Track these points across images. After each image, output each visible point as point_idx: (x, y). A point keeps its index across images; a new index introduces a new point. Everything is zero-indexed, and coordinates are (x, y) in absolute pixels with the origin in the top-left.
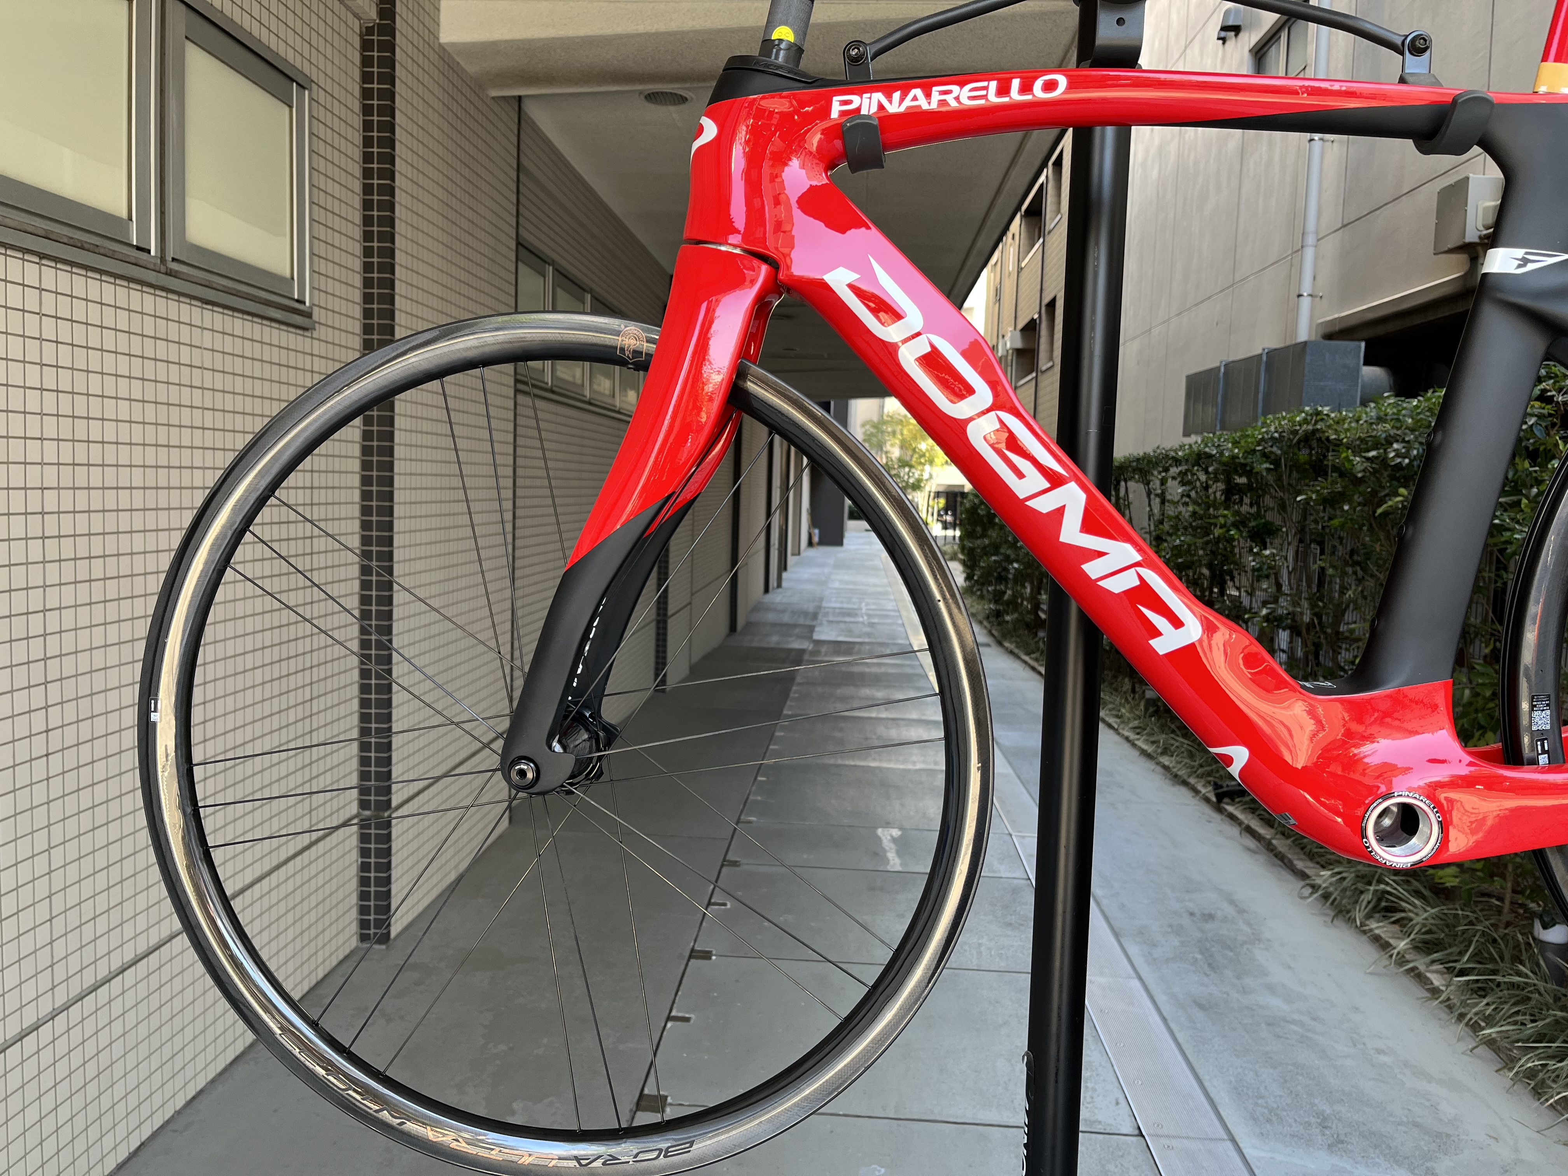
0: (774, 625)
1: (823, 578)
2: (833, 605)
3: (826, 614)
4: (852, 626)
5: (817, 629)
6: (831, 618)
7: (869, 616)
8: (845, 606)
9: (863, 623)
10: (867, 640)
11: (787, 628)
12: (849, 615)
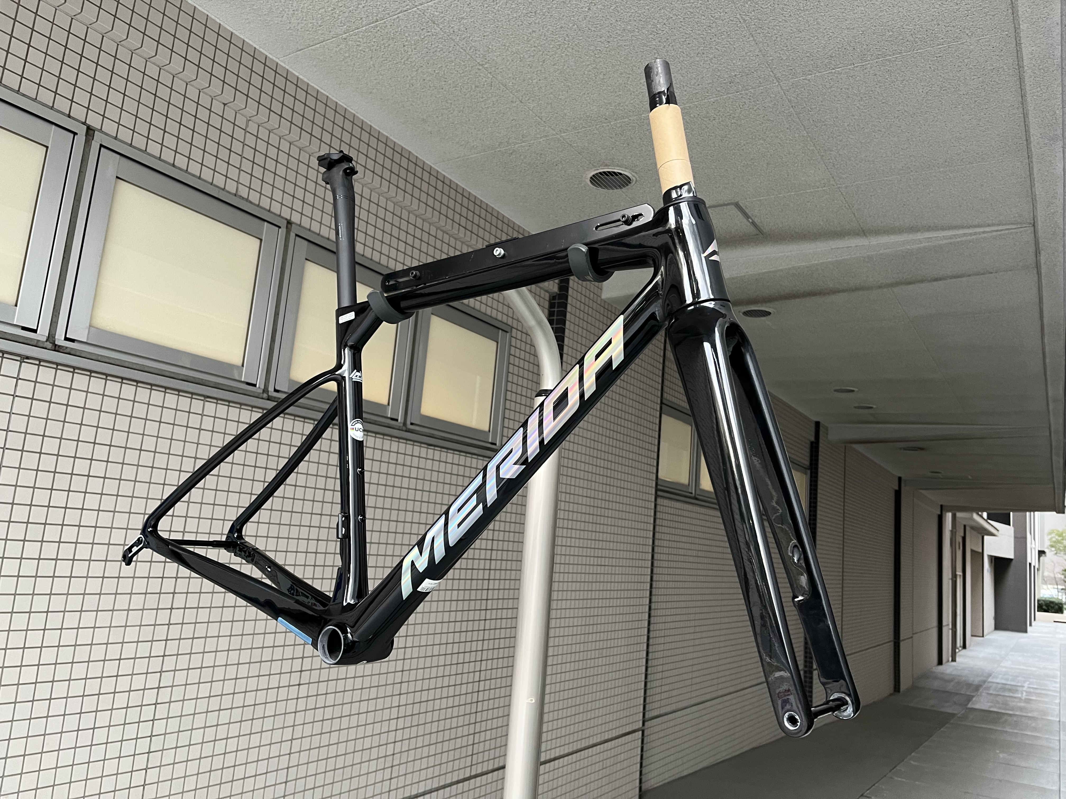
0: (936, 691)
1: (998, 658)
2: (998, 681)
3: (988, 688)
4: (1008, 699)
5: (974, 699)
6: (991, 692)
7: (1028, 693)
8: (1009, 683)
9: (1020, 698)
10: (1017, 713)
11: (945, 695)
12: (1010, 690)
